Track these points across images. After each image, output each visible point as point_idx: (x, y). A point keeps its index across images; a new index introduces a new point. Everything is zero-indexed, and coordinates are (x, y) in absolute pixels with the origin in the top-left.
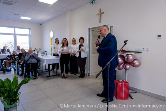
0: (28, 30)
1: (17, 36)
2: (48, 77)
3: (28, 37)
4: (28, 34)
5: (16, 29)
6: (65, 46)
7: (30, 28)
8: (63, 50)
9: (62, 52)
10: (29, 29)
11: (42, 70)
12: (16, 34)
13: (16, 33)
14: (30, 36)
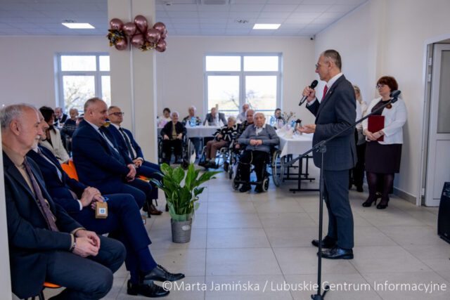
0: (276, 58)
1: (248, 78)
2: (293, 191)
3: (274, 78)
4: (276, 69)
5: (246, 58)
7: (280, 51)
10: (280, 55)
12: (246, 72)
13: (246, 69)
14: (279, 75)
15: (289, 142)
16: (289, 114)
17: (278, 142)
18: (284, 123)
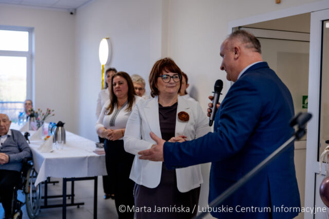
3: (24, 60)
4: (26, 48)
6: (123, 106)
7: (31, 26)
8: (112, 124)
9: (109, 130)
11: (46, 197)
15: (48, 160)
16: (45, 111)
17: (31, 156)
18: (39, 126)
